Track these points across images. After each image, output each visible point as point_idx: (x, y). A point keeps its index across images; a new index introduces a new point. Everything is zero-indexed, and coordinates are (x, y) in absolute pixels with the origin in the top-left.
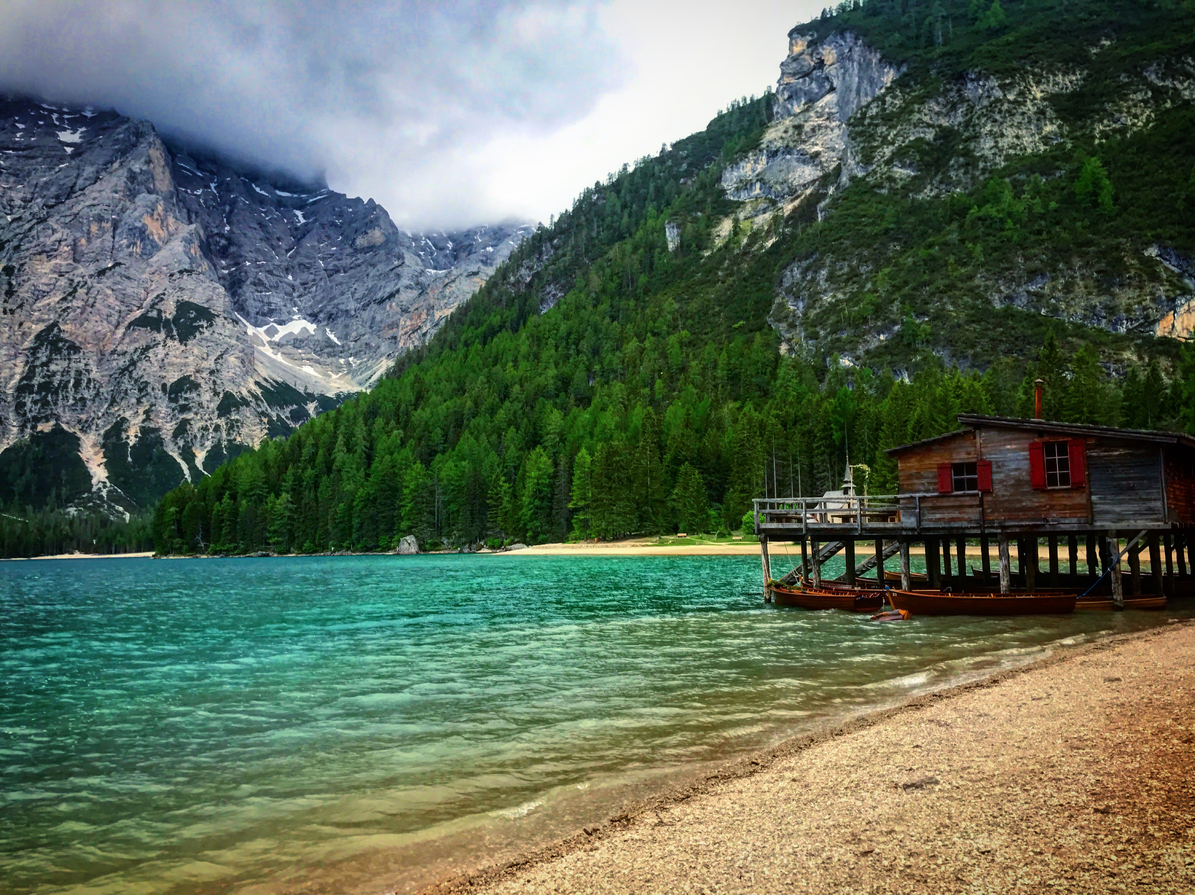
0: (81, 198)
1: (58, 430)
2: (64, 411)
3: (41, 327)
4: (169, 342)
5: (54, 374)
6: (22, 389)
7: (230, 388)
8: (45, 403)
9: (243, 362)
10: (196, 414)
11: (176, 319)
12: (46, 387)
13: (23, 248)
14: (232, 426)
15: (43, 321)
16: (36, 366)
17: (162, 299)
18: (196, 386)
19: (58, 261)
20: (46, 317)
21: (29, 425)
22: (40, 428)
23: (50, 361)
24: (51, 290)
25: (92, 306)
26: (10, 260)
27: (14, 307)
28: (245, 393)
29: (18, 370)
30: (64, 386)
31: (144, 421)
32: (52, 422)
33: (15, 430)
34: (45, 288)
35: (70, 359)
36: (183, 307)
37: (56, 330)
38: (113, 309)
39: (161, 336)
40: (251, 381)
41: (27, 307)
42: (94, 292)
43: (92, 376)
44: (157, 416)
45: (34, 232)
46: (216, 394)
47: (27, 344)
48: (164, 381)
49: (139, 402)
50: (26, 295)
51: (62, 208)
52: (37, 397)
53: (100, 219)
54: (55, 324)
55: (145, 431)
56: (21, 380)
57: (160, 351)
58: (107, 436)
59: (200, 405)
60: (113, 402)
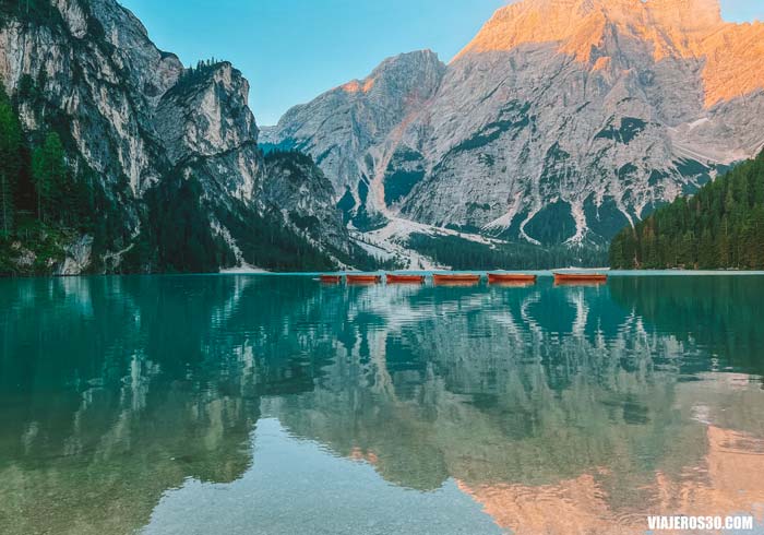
0: (567, 69)
1: (560, 201)
2: (563, 191)
3: (550, 145)
4: (618, 144)
5: (557, 171)
6: (542, 181)
7: (656, 167)
8: (553, 187)
9: (664, 150)
10: (635, 185)
11: (622, 129)
12: (551, 178)
13: (539, 104)
14: (658, 191)
15: (551, 142)
16: (548, 168)
17: (613, 119)
18: (636, 168)
19: (557, 108)
20: (553, 140)
21: (546, 200)
22: (551, 200)
23: (555, 163)
24: (554, 125)
25: (575, 130)
26: (533, 113)
27: (536, 137)
28: (666, 169)
29: (540, 171)
30: (562, 177)
31: (605, 193)
32: (557, 197)
33: (540, 203)
34: (551, 124)
35: (564, 162)
36: (625, 121)
37: (557, 147)
38: (586, 130)
39: (613, 141)
40: (670, 161)
41: (543, 137)
42: (575, 122)
43: (576, 169)
44: (613, 189)
45: (544, 95)
46: (647, 172)
47: (544, 156)
48: (616, 168)
49: (602, 181)
50: (541, 130)
51: (558, 78)
52: (549, 184)
53: (577, 79)
54: (557, 143)
55: (605, 198)
56: (542, 176)
57: (613, 150)
58: (585, 202)
59: (638, 180)
60: (588, 183)
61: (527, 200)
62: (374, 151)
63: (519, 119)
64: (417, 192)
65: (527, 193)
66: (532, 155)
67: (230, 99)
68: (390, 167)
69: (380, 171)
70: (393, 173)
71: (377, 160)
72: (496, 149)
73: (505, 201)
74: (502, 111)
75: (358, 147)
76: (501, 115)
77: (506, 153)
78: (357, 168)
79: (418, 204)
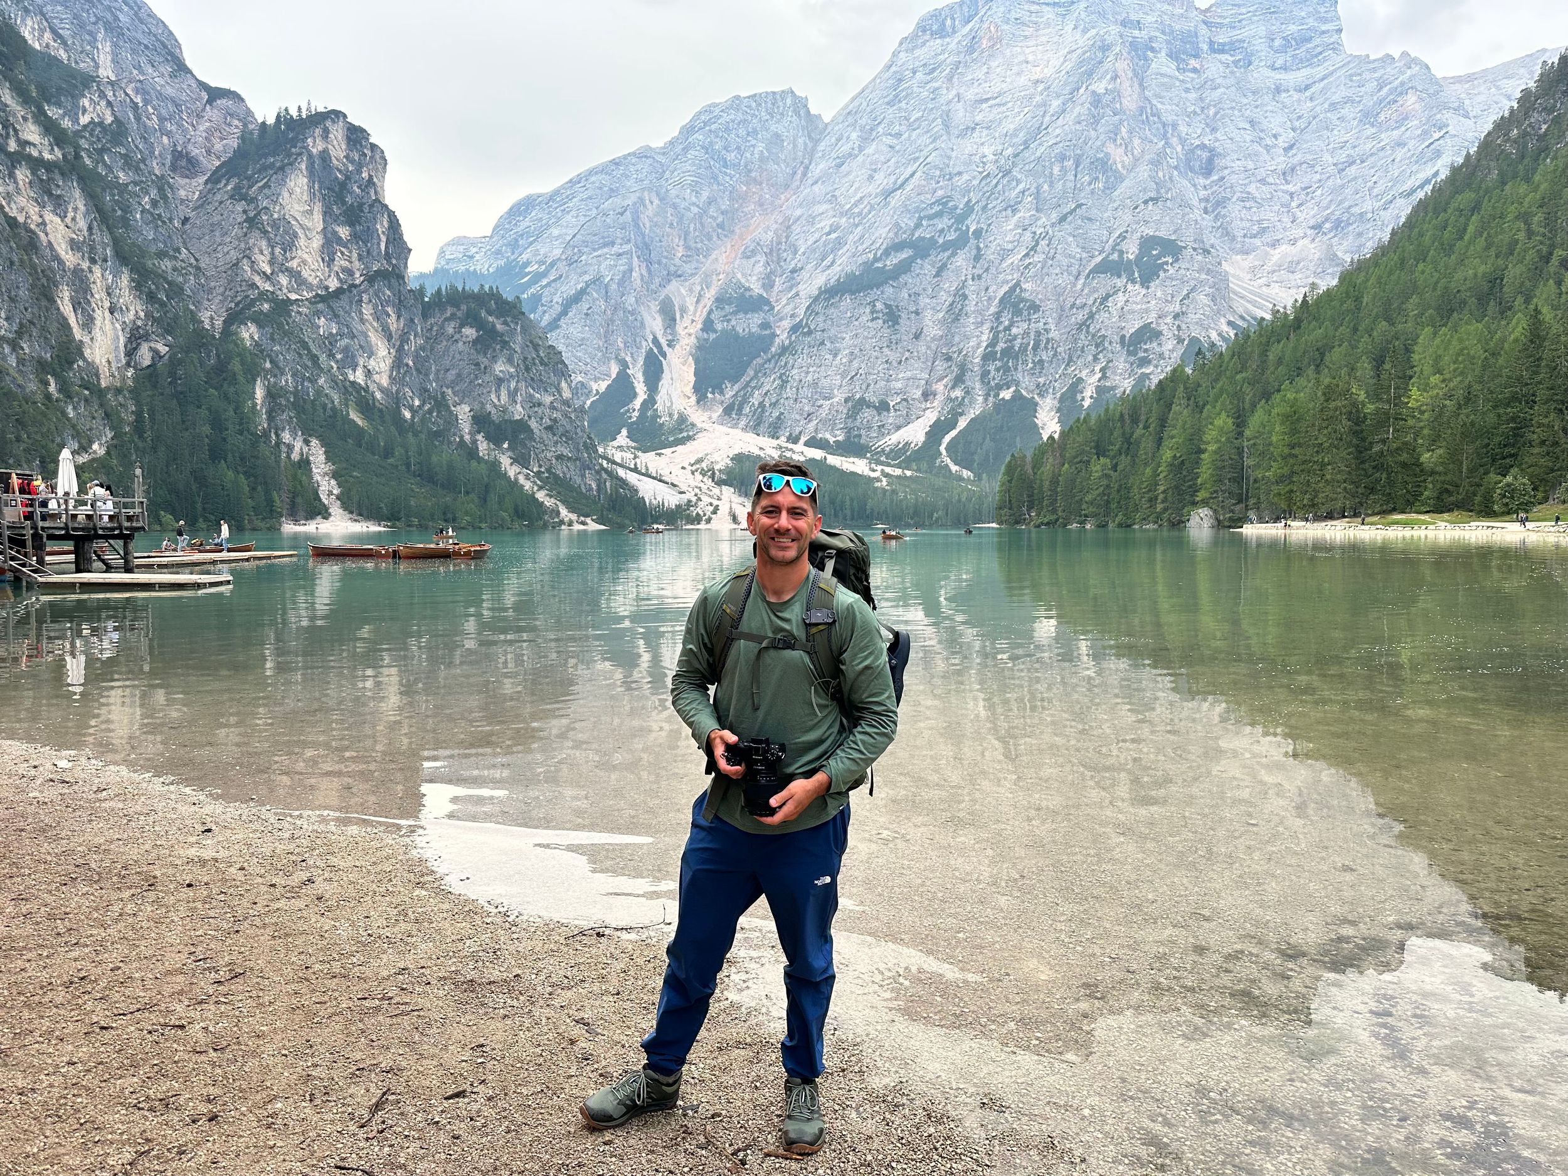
0: (1044, 139)
2: (1024, 377)
3: (1006, 288)
4: (1130, 287)
5: (1015, 338)
6: (987, 357)
7: (1197, 332)
8: (1006, 370)
9: (1214, 299)
10: (1156, 366)
11: (1139, 258)
12: (1008, 352)
13: (990, 206)
15: (1007, 282)
16: (998, 332)
17: (1125, 238)
18: (1158, 334)
19: (1021, 214)
20: (1010, 277)
21: (992, 393)
22: (1002, 394)
23: (1012, 324)
24: (1015, 247)
25: (1054, 257)
26: (978, 222)
27: (981, 272)
28: (1214, 336)
29: (984, 337)
30: (1024, 349)
31: (1099, 381)
32: (1013, 389)
33: (981, 399)
34: (1010, 246)
35: (1030, 320)
36: (1147, 243)
37: (1018, 290)
38: (1074, 257)
39: (1120, 282)
40: (1223, 320)
41: (993, 270)
42: (1055, 242)
43: (1050, 336)
44: (1114, 373)
45: (1000, 187)
46: (1180, 341)
47: (993, 310)
48: (1124, 332)
49: (1096, 359)
50: (992, 257)
51: (1026, 154)
52: (999, 364)
53: (1063, 158)
54: (1018, 284)
55: (1100, 390)
56: (986, 348)
57: (1121, 298)
58: (1062, 400)
59: (1161, 356)
60: (1070, 360)
61: (958, 393)
62: (677, 291)
63: (952, 236)
64: (756, 376)
65: (959, 380)
66: (971, 307)
67: (343, 186)
68: (708, 325)
69: (689, 331)
70: (713, 336)
71: (683, 310)
72: (904, 294)
73: (918, 394)
74: (920, 219)
75: (646, 282)
76: (918, 225)
77: (924, 301)
78: (642, 324)
79: (755, 400)
